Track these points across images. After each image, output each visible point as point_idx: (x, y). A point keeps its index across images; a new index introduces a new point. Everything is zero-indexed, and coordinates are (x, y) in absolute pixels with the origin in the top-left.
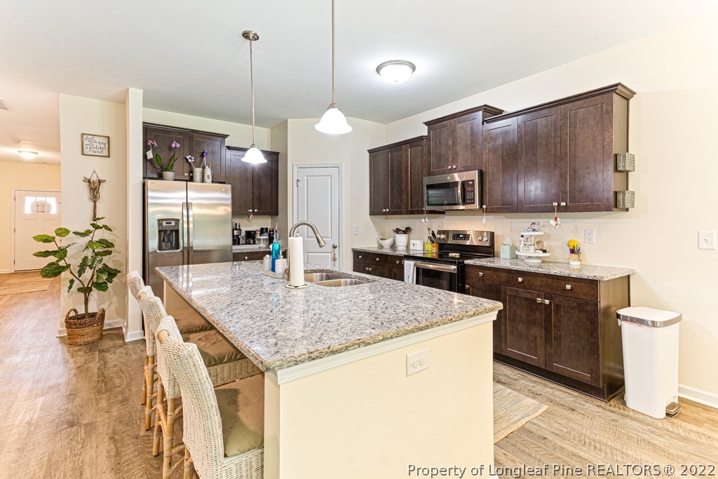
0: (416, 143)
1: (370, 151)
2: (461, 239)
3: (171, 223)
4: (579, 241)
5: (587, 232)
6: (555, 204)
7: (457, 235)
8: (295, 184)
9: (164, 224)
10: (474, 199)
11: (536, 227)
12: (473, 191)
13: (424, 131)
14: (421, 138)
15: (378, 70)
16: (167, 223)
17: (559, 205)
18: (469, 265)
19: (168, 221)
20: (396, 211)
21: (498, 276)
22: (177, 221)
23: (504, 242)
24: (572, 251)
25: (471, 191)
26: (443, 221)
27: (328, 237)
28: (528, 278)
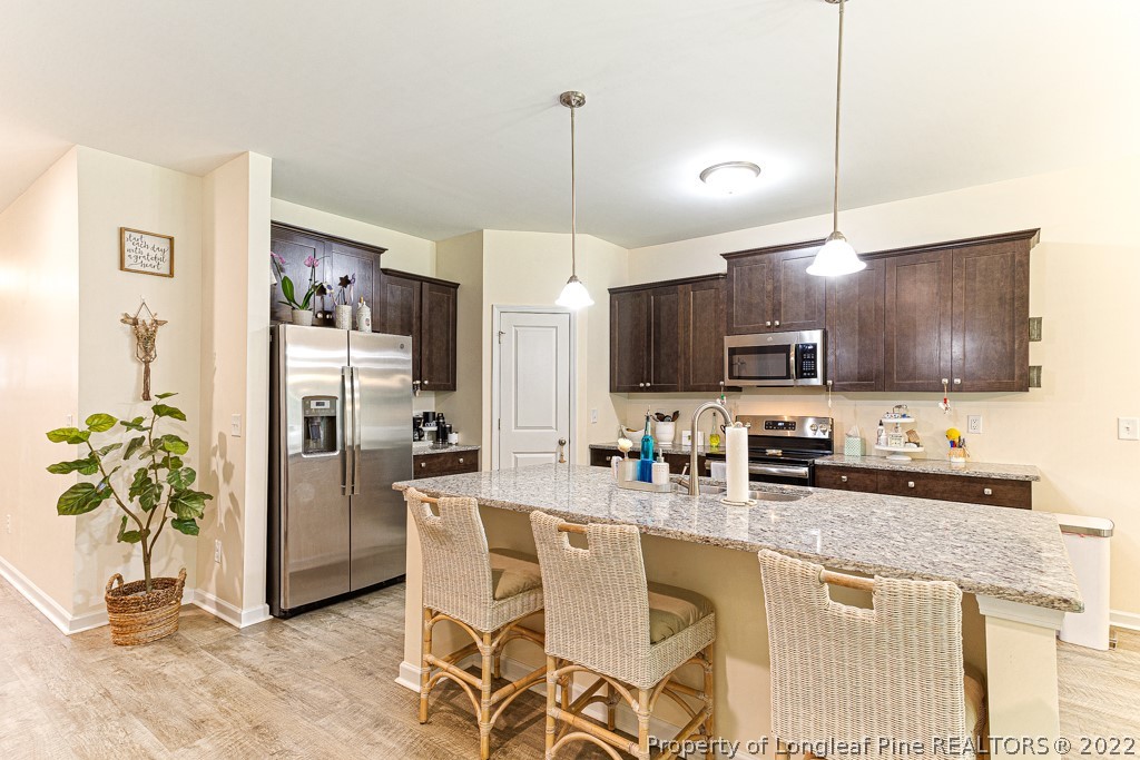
0: (705, 284)
1: (612, 291)
2: (782, 428)
3: (323, 404)
4: (960, 430)
5: (971, 418)
6: (945, 381)
7: (772, 424)
8: (496, 338)
9: (313, 404)
10: (815, 371)
11: (902, 411)
12: (815, 360)
13: (721, 267)
14: (716, 277)
15: (703, 176)
16: (318, 404)
17: (951, 382)
18: (823, 467)
19: (319, 399)
20: (661, 386)
21: (872, 481)
22: (332, 399)
23: (851, 433)
24: (953, 444)
25: (811, 360)
26: (738, 402)
27: (551, 428)
28: (922, 482)
